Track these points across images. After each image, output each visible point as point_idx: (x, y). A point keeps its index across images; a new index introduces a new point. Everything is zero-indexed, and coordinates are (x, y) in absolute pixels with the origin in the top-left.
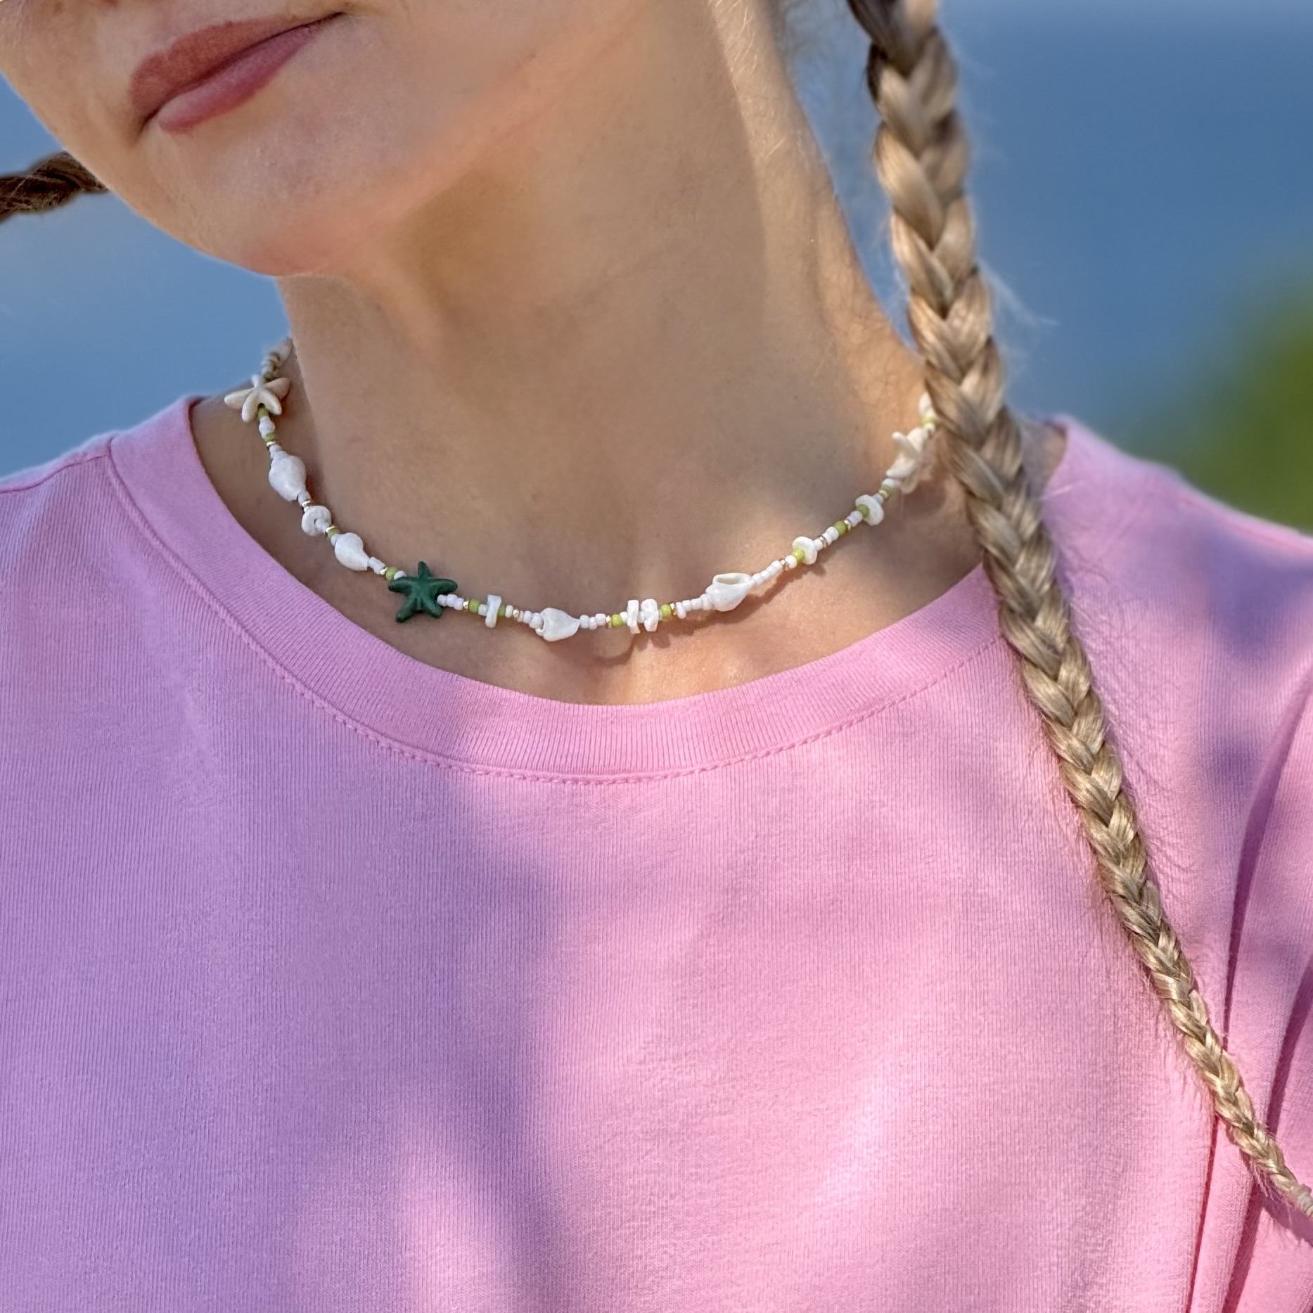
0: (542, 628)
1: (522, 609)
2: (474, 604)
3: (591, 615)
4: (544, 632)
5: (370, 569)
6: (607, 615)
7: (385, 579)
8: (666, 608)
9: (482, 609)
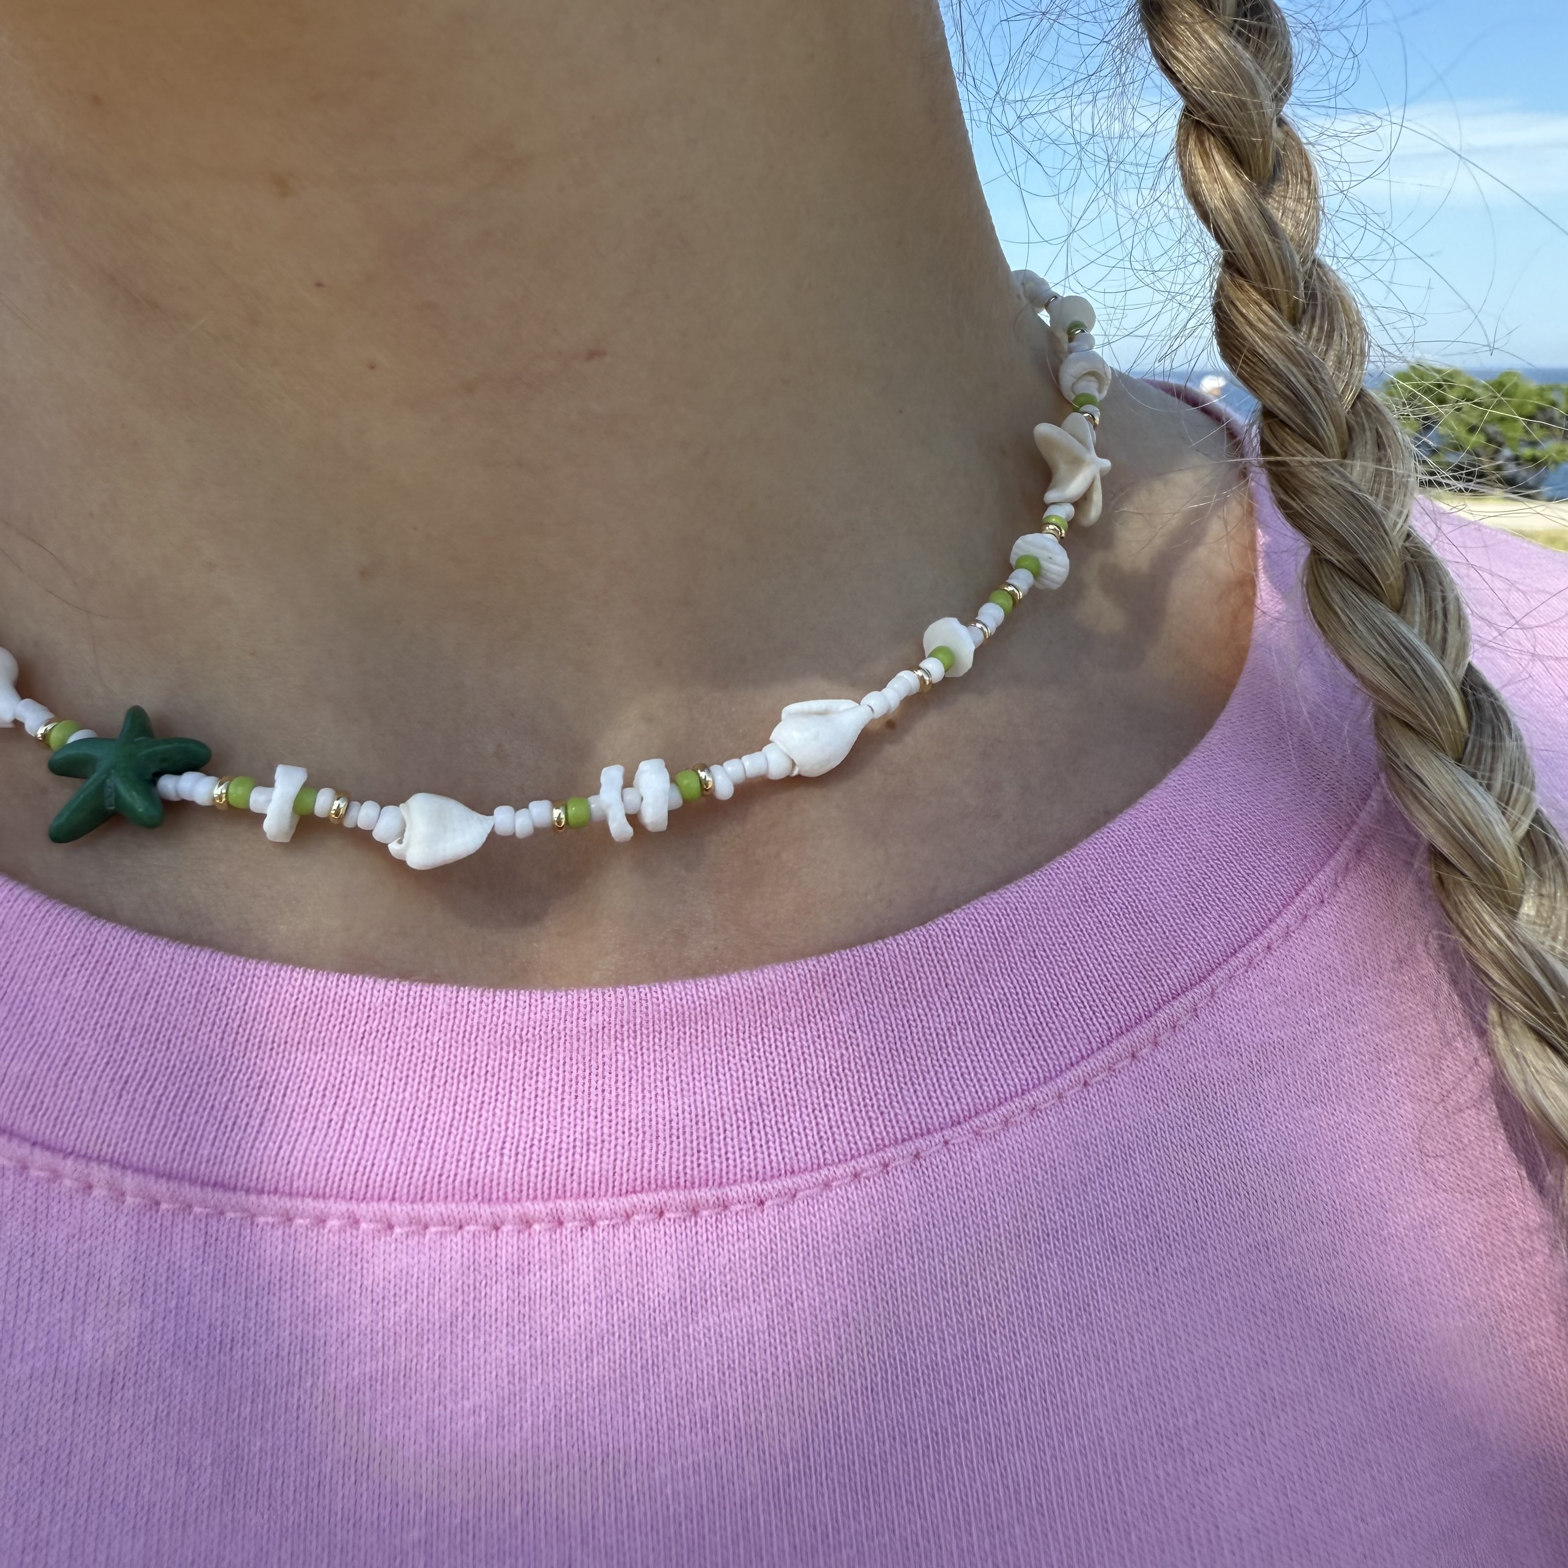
0: (400, 842)
1: (353, 796)
2: (236, 790)
3: (520, 804)
4: (408, 846)
5: (18, 725)
6: (555, 805)
7: (48, 746)
8: (689, 781)
9: (257, 799)
